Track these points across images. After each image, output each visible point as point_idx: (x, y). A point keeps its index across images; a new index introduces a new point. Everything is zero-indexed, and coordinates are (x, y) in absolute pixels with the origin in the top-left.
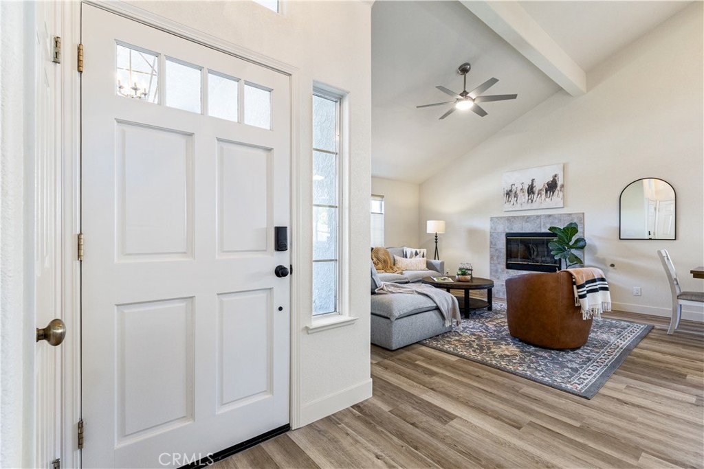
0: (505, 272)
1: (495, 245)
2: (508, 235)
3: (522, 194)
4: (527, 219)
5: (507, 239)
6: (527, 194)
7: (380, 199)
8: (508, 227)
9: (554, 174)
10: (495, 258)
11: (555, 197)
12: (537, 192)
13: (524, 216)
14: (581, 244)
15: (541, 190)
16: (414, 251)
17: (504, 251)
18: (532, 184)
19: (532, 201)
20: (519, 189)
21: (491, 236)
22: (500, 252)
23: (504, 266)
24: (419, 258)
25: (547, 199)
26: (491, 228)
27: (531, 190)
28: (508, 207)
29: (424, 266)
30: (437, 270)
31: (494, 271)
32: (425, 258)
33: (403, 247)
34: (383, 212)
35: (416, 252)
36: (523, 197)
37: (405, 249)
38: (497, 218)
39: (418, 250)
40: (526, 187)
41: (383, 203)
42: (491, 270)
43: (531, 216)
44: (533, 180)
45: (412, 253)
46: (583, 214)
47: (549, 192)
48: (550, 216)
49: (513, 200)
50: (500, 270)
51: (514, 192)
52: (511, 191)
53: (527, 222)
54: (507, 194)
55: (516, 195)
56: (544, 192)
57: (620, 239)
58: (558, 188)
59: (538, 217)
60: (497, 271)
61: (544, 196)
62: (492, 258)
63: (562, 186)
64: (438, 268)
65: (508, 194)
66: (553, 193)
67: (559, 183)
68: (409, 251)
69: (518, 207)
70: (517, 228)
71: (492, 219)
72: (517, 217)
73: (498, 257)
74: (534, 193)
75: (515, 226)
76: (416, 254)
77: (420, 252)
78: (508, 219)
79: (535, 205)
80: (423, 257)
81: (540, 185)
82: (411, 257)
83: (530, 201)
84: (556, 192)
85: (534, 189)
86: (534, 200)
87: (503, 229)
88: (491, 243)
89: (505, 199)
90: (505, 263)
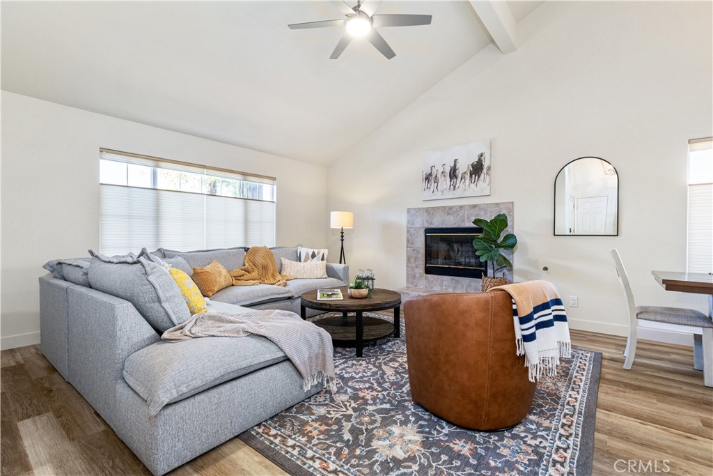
0: (423, 278)
1: (413, 243)
2: (427, 231)
3: (443, 178)
4: (448, 210)
5: (426, 236)
6: (448, 179)
7: (271, 181)
8: (427, 221)
9: (479, 153)
10: (412, 260)
11: (480, 183)
12: (460, 176)
13: (445, 207)
14: (510, 241)
15: (465, 173)
16: (310, 251)
17: (423, 251)
18: (455, 165)
19: (454, 187)
20: (440, 172)
21: (408, 232)
22: (418, 252)
23: (422, 270)
24: (317, 261)
25: (472, 185)
26: (408, 222)
27: (453, 174)
28: (428, 194)
29: (322, 272)
30: (339, 278)
31: (411, 278)
32: (325, 261)
33: (297, 246)
34: (275, 200)
35: (314, 253)
36: (445, 182)
37: (300, 249)
38: (415, 209)
39: (316, 251)
40: (448, 170)
41: (275, 187)
42: (408, 275)
43: (454, 206)
44: (456, 161)
45: (307, 254)
46: (513, 203)
47: (474, 176)
48: (475, 206)
49: (433, 185)
50: (418, 276)
51: (434, 176)
52: (430, 174)
53: (449, 214)
54: (426, 179)
55: (436, 181)
56: (468, 176)
57: (554, 235)
58: (485, 171)
59: (461, 207)
60: (414, 277)
61: (468, 181)
62: (408, 260)
63: (489, 168)
64: (341, 275)
65: (428, 178)
66: (479, 177)
67: (486, 165)
68: (304, 251)
69: (438, 195)
70: (437, 223)
71: (409, 211)
72: (438, 208)
73: (416, 259)
74: (456, 178)
75: (435, 219)
76: (314, 256)
77: (318, 254)
78: (427, 210)
79: (458, 193)
80: (323, 259)
81: (464, 167)
82: (305, 261)
83: (452, 187)
84: (482, 175)
85: (457, 172)
86: (457, 186)
87: (421, 223)
88: (408, 241)
89: (423, 184)
90: (423, 267)
